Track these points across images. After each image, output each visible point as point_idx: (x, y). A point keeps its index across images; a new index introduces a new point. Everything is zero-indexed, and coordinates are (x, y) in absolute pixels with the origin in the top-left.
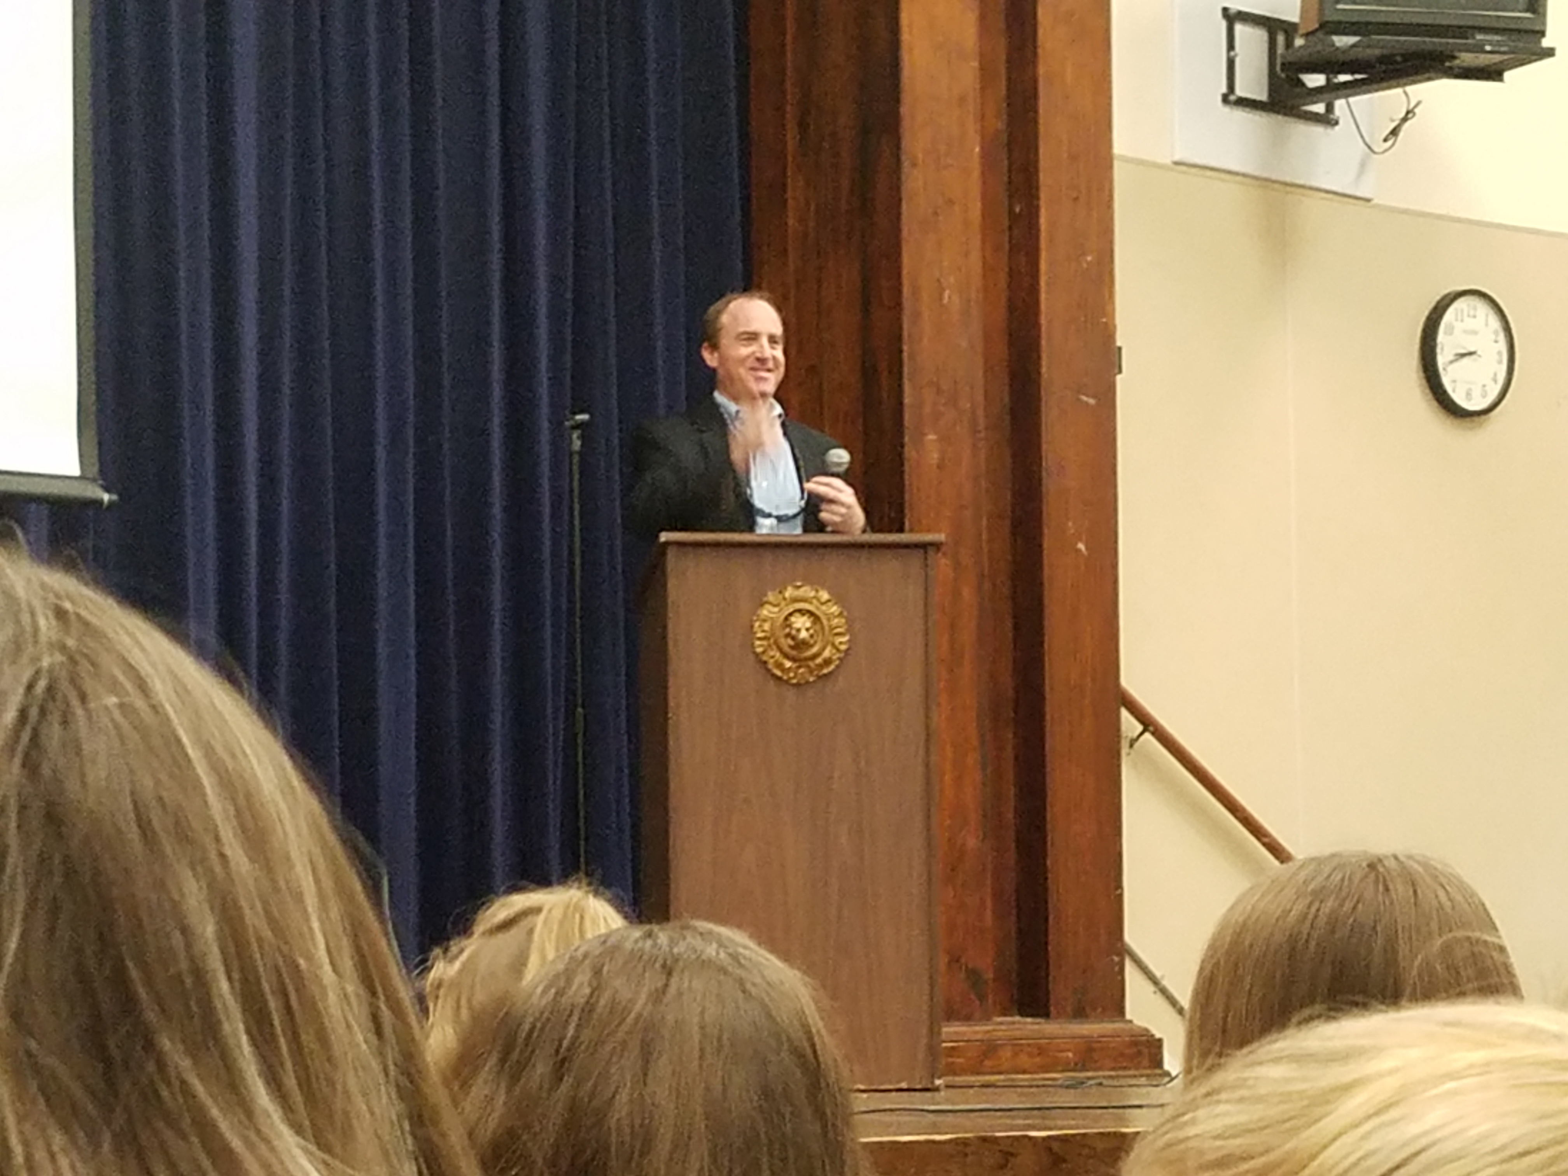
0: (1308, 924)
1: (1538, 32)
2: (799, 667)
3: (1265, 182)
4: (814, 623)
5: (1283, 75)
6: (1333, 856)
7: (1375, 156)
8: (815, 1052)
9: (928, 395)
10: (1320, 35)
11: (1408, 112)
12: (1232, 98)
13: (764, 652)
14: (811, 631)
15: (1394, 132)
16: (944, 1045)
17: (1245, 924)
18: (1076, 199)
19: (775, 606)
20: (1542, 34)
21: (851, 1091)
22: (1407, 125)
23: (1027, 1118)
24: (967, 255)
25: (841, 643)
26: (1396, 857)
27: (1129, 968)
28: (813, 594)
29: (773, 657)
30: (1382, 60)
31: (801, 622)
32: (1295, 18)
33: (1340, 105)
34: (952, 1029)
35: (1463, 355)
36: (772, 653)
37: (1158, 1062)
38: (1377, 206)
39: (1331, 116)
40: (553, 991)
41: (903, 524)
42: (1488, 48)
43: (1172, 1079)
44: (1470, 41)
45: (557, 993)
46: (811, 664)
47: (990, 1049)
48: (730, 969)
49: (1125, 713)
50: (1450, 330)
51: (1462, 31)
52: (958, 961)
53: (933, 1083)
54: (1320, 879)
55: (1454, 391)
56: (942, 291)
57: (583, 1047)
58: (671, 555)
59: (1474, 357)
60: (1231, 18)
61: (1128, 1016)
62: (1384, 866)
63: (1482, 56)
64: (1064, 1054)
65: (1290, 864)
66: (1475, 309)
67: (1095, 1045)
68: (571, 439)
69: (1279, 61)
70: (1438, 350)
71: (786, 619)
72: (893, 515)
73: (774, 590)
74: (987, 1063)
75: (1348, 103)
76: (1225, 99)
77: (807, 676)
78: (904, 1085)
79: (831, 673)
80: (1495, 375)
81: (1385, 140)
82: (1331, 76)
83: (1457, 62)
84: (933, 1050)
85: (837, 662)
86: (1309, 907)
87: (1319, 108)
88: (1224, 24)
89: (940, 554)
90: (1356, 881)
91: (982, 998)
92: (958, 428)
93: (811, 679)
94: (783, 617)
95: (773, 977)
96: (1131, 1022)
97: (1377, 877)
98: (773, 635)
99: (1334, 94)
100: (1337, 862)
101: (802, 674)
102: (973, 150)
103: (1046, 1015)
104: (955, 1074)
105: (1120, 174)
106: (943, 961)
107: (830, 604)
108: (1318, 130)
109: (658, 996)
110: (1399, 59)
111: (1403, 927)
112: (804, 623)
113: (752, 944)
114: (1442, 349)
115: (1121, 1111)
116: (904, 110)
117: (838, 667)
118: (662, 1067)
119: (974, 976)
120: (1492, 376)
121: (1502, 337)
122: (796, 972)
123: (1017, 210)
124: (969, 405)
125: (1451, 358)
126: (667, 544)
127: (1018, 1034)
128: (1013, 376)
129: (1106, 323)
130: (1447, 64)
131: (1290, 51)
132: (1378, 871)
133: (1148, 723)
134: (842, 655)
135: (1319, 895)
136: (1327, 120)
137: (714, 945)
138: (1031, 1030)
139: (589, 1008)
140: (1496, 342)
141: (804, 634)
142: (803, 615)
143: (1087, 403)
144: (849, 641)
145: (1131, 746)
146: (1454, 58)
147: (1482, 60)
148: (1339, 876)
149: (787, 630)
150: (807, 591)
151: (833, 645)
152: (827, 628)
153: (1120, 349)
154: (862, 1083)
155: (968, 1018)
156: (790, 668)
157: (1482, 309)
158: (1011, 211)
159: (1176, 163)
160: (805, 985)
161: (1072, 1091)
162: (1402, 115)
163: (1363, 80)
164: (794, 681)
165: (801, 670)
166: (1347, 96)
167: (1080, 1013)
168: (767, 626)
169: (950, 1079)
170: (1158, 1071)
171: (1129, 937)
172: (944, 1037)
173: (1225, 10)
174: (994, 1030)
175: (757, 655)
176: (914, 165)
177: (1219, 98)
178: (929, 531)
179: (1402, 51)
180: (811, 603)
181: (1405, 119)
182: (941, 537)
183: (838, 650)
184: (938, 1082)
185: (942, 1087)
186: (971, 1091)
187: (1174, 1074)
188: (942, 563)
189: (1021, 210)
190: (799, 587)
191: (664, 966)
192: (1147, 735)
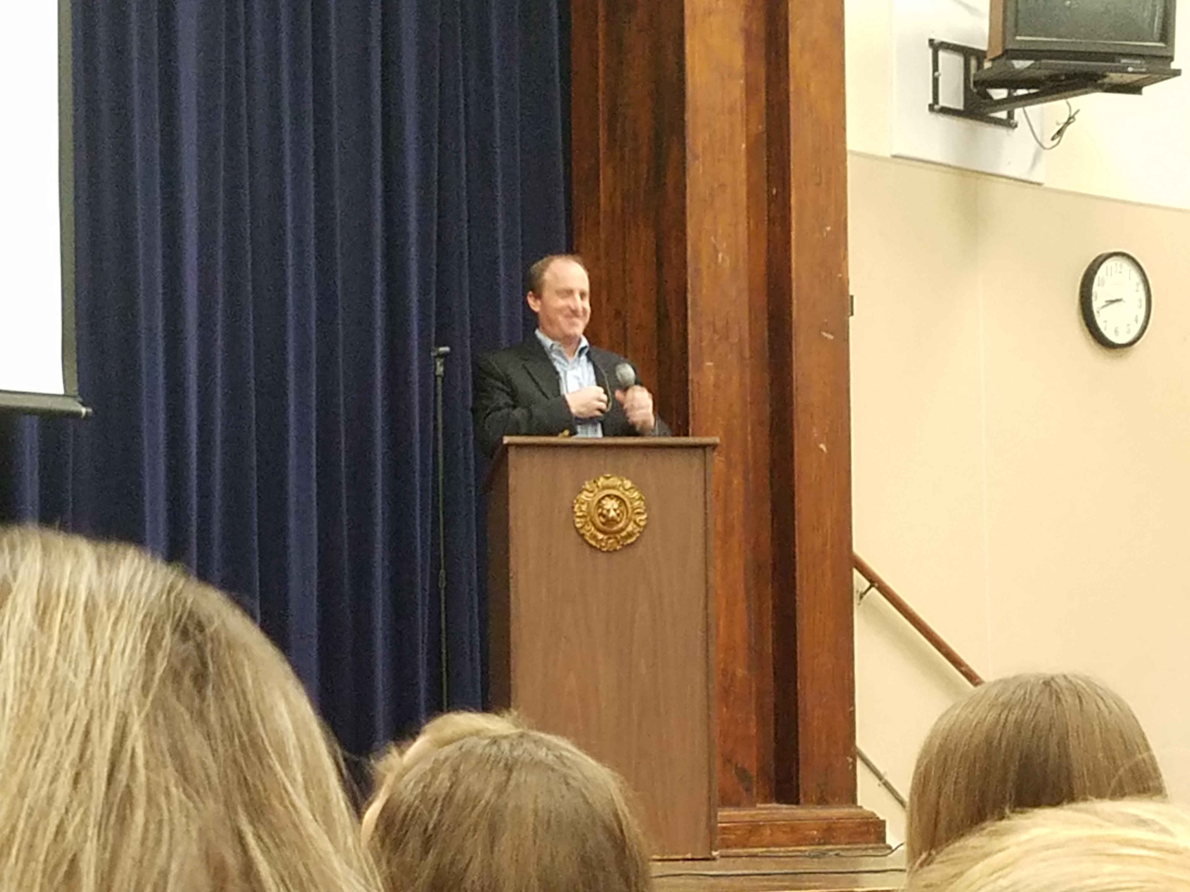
0: (999, 727)
1: (1166, 58)
2: (609, 538)
3: (962, 171)
4: (620, 506)
5: (975, 90)
6: (1015, 678)
7: (1045, 151)
8: (622, 831)
9: (707, 333)
10: (1003, 60)
11: (1070, 118)
12: (936, 107)
13: (582, 528)
14: (618, 511)
15: (1060, 133)
16: (720, 825)
17: (950, 730)
18: (818, 184)
19: (591, 492)
20: (1171, 58)
21: (649, 860)
22: (1069, 128)
23: (781, 881)
24: (736, 226)
25: (641, 520)
26: (1065, 677)
27: (860, 766)
28: (619, 483)
29: (588, 531)
30: (1051, 78)
31: (610, 505)
32: (984, 47)
33: (1018, 112)
34: (725, 813)
35: (1112, 302)
36: (587, 528)
37: (882, 838)
38: (1046, 189)
39: (1012, 121)
40: (422, 785)
41: (688, 431)
42: (1130, 69)
43: (893, 851)
44: (1117, 64)
45: (424, 787)
46: (618, 536)
47: (754, 828)
48: (556, 767)
49: (856, 574)
50: (1102, 284)
51: (1110, 57)
52: (729, 761)
53: (710, 854)
54: (1008, 694)
55: (1105, 329)
56: (716, 252)
57: (444, 828)
58: (512, 454)
59: (1121, 303)
60: (936, 47)
61: (859, 803)
62: (1056, 683)
63: (1125, 75)
64: (811, 832)
65: (983, 685)
66: (1121, 266)
67: (834, 826)
68: (435, 364)
69: (972, 80)
70: (1093, 298)
71: (599, 502)
72: (680, 423)
73: (589, 479)
74: (753, 839)
75: (1025, 112)
76: (931, 108)
77: (615, 545)
78: (689, 856)
79: (632, 544)
80: (1137, 316)
81: (1053, 139)
82: (1012, 91)
83: (1106, 80)
84: (711, 830)
85: (638, 535)
86: (1000, 715)
87: (1002, 115)
88: (930, 51)
89: (715, 454)
90: (1035, 694)
91: (748, 790)
92: (730, 357)
93: (618, 547)
94: (596, 500)
95: (589, 774)
96: (861, 807)
97: (1050, 691)
98: (589, 513)
99: (1013, 104)
100: (1019, 682)
101: (611, 544)
102: (741, 146)
103: (797, 803)
104: (728, 847)
105: (851, 163)
106: (718, 763)
107: (632, 491)
108: (1001, 131)
109: (501, 789)
110: (1063, 78)
111: (1072, 728)
112: (613, 505)
113: (574, 750)
114: (1096, 297)
115: (853, 875)
116: (688, 117)
117: (638, 538)
118: (505, 843)
119: (743, 774)
120: (1134, 318)
121: (1141, 287)
122: (607, 770)
123: (774, 191)
124: (737, 340)
125: (1104, 304)
126: (508, 445)
127: (776, 817)
128: (771, 317)
129: (840, 279)
130: (1099, 82)
131: (980, 71)
132: (1051, 686)
133: (874, 581)
134: (641, 529)
135: (1007, 706)
136: (1009, 123)
137: (544, 749)
138: (785, 814)
139: (449, 797)
140: (1137, 291)
141: (612, 514)
142: (612, 499)
143: (826, 338)
144: (647, 519)
145: (861, 597)
146: (1105, 77)
147: (1127, 78)
148: (1022, 692)
149: (600, 511)
150: (614, 481)
151: (635, 522)
152: (630, 510)
153: (852, 297)
154: (657, 854)
155: (737, 805)
156: (602, 540)
157: (1126, 267)
158: (769, 191)
159: (894, 156)
160: (615, 779)
161: (816, 860)
162: (1065, 120)
163: (1034, 94)
164: (605, 549)
165: (611, 541)
166: (1024, 106)
167: (823, 801)
168: (584, 508)
169: (725, 851)
170: (882, 845)
171: (860, 743)
172: (719, 819)
173: (931, 41)
174: (757, 814)
175: (577, 530)
176: (696, 157)
177: (927, 107)
178: (707, 435)
179: (1064, 72)
180: (618, 490)
181: (1068, 123)
182: (717, 440)
183: (639, 525)
184: (714, 853)
185: (718, 857)
186: (739, 860)
187: (894, 847)
188: (717, 460)
189: (777, 192)
190: (607, 478)
191: (506, 765)
192: (873, 590)
